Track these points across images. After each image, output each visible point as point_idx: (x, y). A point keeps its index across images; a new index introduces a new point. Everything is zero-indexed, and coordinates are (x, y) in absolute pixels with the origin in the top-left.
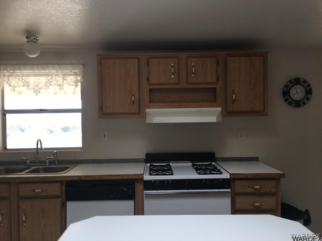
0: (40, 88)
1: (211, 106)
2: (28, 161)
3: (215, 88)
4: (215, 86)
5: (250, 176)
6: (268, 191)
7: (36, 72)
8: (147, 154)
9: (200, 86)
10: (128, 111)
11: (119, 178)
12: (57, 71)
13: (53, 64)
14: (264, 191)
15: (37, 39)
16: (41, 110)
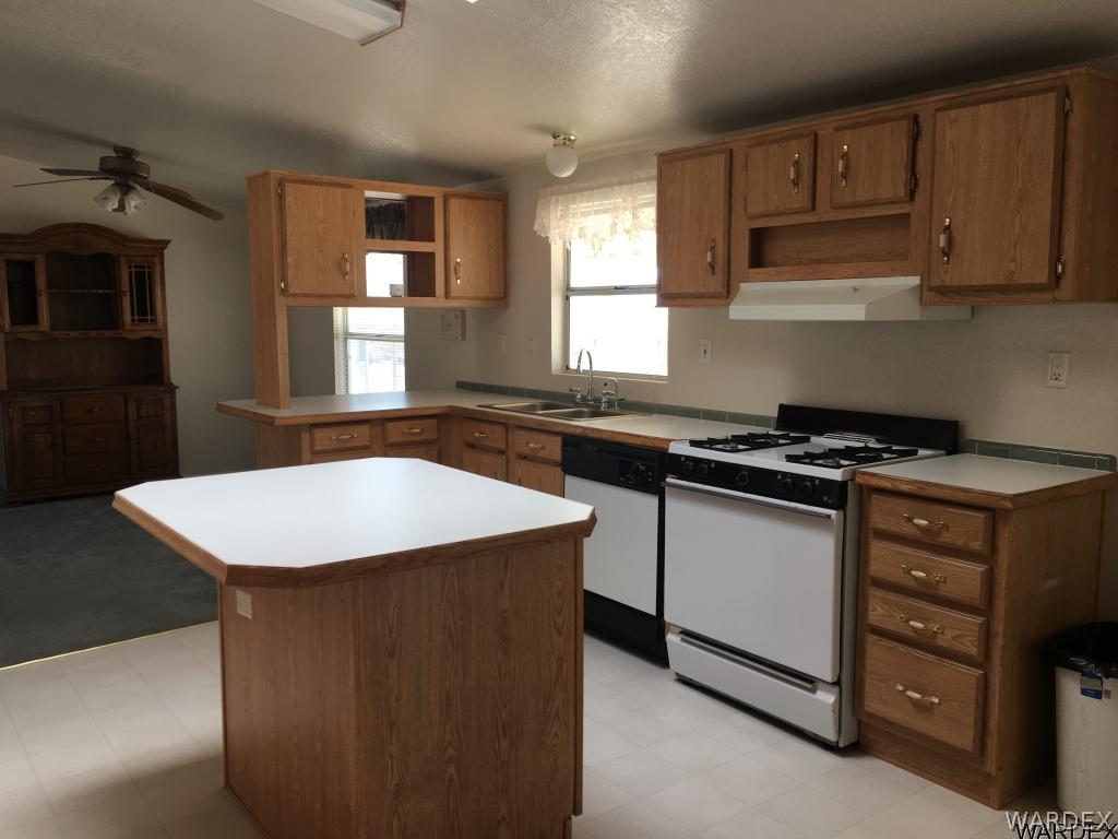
0: (603, 240)
1: (894, 273)
2: (579, 396)
3: (907, 216)
4: (905, 210)
5: (904, 487)
6: (960, 543)
7: (597, 206)
8: (781, 406)
9: (868, 213)
10: (703, 290)
11: (639, 442)
12: (624, 200)
13: (620, 183)
14: (947, 540)
15: (569, 140)
16: (616, 288)
